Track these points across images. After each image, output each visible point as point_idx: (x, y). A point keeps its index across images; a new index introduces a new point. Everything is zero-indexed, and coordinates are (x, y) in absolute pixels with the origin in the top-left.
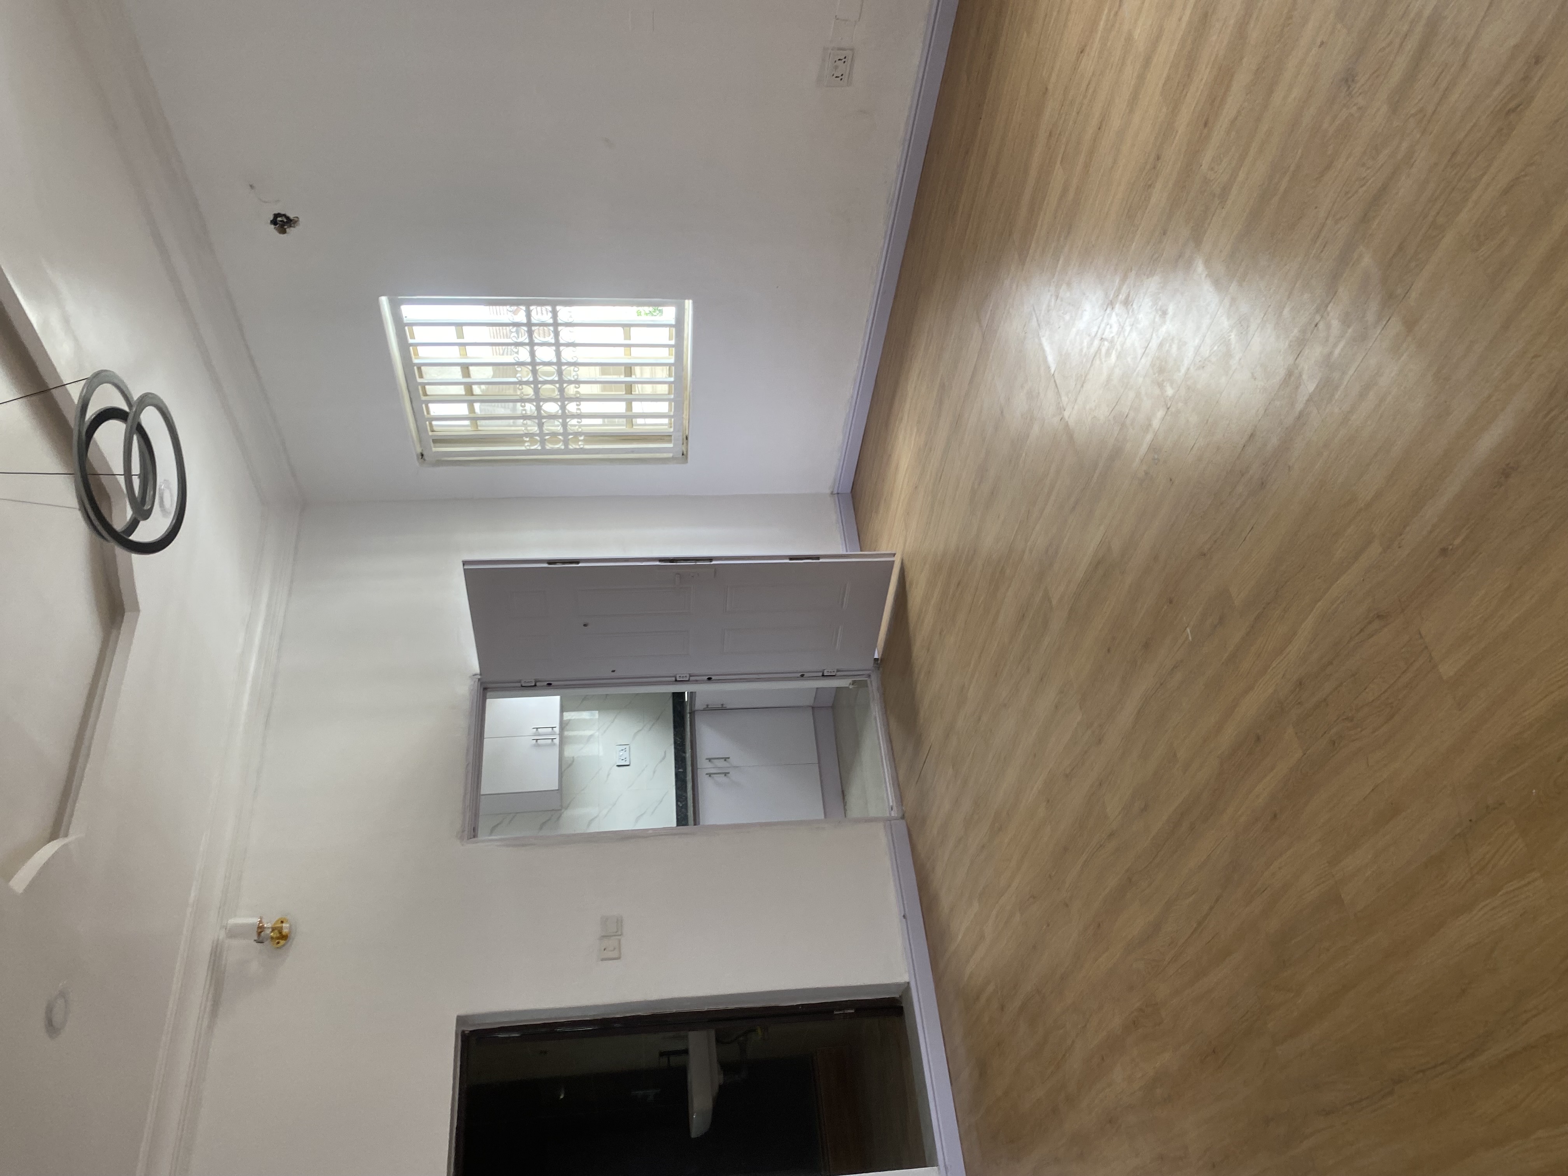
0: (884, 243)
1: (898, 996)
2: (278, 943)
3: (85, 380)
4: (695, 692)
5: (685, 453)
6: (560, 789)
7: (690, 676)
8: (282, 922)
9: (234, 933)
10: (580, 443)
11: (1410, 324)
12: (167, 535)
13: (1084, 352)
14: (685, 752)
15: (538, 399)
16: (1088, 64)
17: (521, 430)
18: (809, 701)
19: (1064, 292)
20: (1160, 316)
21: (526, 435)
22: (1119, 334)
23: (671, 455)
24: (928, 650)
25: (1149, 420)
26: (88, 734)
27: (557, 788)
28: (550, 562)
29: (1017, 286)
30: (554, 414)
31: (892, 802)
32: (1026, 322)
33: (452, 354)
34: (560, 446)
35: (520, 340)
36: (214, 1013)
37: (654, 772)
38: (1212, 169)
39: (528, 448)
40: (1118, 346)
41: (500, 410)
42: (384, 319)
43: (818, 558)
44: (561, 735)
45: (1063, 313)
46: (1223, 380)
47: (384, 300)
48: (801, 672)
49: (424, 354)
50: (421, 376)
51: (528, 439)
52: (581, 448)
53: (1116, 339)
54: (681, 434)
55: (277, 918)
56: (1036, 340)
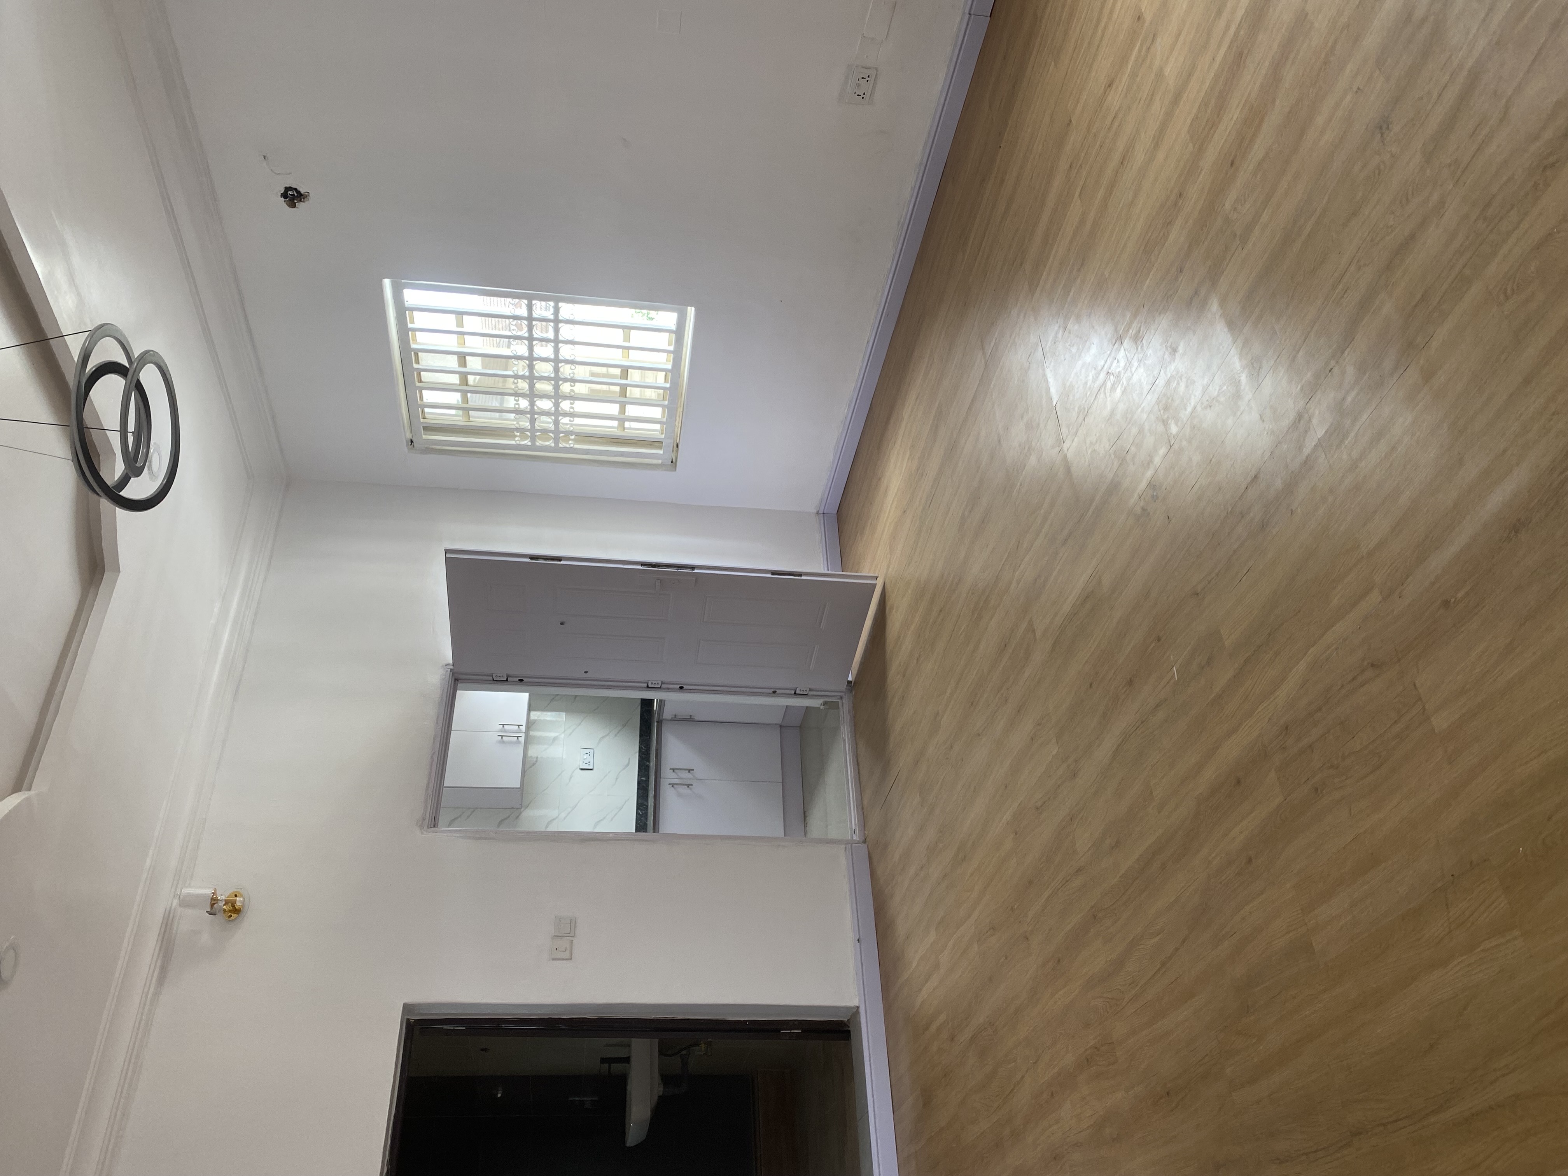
0: (892, 265)
1: (847, 1020)
2: (231, 916)
3: (88, 332)
4: (665, 700)
5: (674, 461)
6: (522, 788)
7: (662, 683)
8: (236, 896)
9: (187, 902)
10: (570, 442)
11: (1428, 376)
12: (157, 494)
13: (1089, 384)
14: (649, 761)
15: (532, 395)
16: (1115, 99)
17: (513, 424)
18: (778, 720)
19: (1072, 326)
20: (1170, 354)
21: (517, 429)
22: (1126, 369)
23: (660, 462)
24: (904, 676)
25: (1151, 457)
26: (59, 688)
27: (519, 787)
28: (533, 557)
29: (1025, 317)
30: (547, 411)
31: (855, 825)
32: (1031, 352)
33: (450, 342)
34: (551, 443)
35: (519, 333)
36: (161, 981)
37: (617, 779)
38: (1235, 209)
39: (518, 442)
40: (1125, 381)
41: (493, 402)
42: (386, 302)
43: (800, 575)
44: (527, 733)
45: (1070, 345)
46: (1230, 422)
47: (387, 283)
48: (774, 689)
49: (421, 340)
50: (418, 362)
51: (518, 434)
52: (572, 448)
53: (1122, 374)
54: (672, 441)
55: (231, 891)
56: (1041, 371)
